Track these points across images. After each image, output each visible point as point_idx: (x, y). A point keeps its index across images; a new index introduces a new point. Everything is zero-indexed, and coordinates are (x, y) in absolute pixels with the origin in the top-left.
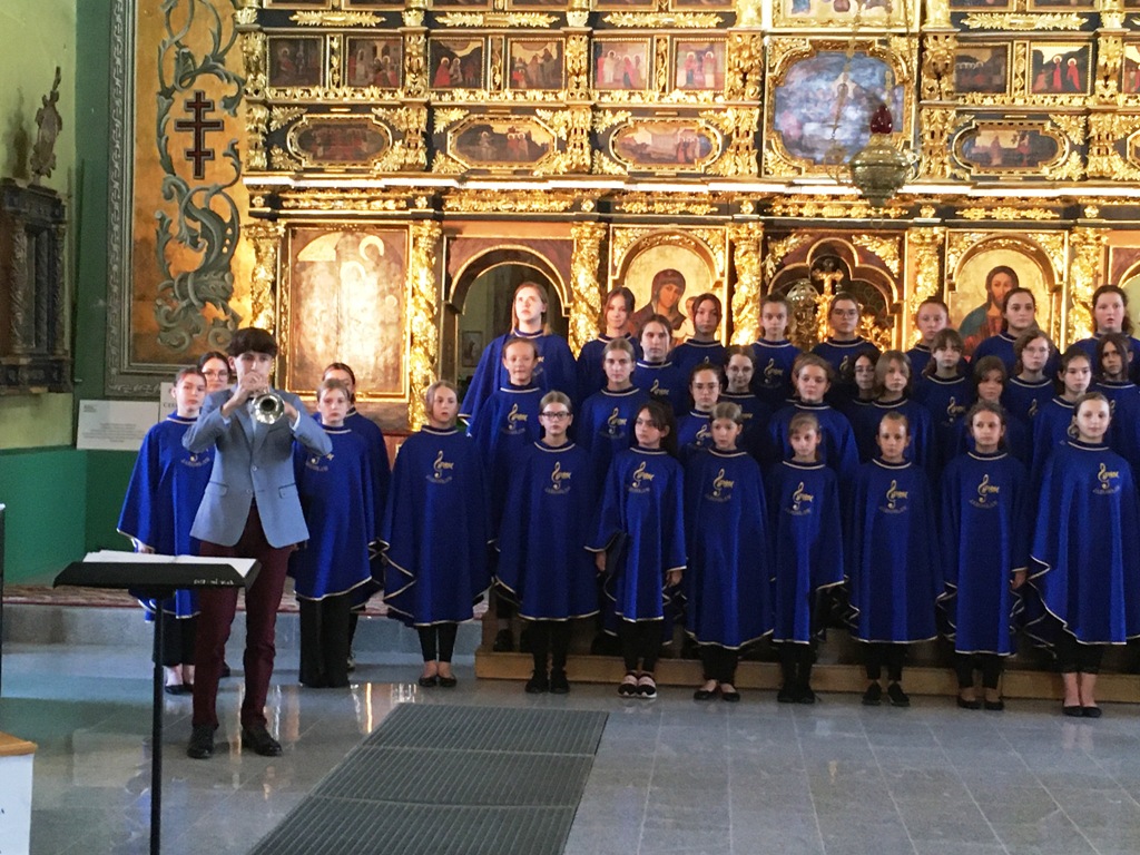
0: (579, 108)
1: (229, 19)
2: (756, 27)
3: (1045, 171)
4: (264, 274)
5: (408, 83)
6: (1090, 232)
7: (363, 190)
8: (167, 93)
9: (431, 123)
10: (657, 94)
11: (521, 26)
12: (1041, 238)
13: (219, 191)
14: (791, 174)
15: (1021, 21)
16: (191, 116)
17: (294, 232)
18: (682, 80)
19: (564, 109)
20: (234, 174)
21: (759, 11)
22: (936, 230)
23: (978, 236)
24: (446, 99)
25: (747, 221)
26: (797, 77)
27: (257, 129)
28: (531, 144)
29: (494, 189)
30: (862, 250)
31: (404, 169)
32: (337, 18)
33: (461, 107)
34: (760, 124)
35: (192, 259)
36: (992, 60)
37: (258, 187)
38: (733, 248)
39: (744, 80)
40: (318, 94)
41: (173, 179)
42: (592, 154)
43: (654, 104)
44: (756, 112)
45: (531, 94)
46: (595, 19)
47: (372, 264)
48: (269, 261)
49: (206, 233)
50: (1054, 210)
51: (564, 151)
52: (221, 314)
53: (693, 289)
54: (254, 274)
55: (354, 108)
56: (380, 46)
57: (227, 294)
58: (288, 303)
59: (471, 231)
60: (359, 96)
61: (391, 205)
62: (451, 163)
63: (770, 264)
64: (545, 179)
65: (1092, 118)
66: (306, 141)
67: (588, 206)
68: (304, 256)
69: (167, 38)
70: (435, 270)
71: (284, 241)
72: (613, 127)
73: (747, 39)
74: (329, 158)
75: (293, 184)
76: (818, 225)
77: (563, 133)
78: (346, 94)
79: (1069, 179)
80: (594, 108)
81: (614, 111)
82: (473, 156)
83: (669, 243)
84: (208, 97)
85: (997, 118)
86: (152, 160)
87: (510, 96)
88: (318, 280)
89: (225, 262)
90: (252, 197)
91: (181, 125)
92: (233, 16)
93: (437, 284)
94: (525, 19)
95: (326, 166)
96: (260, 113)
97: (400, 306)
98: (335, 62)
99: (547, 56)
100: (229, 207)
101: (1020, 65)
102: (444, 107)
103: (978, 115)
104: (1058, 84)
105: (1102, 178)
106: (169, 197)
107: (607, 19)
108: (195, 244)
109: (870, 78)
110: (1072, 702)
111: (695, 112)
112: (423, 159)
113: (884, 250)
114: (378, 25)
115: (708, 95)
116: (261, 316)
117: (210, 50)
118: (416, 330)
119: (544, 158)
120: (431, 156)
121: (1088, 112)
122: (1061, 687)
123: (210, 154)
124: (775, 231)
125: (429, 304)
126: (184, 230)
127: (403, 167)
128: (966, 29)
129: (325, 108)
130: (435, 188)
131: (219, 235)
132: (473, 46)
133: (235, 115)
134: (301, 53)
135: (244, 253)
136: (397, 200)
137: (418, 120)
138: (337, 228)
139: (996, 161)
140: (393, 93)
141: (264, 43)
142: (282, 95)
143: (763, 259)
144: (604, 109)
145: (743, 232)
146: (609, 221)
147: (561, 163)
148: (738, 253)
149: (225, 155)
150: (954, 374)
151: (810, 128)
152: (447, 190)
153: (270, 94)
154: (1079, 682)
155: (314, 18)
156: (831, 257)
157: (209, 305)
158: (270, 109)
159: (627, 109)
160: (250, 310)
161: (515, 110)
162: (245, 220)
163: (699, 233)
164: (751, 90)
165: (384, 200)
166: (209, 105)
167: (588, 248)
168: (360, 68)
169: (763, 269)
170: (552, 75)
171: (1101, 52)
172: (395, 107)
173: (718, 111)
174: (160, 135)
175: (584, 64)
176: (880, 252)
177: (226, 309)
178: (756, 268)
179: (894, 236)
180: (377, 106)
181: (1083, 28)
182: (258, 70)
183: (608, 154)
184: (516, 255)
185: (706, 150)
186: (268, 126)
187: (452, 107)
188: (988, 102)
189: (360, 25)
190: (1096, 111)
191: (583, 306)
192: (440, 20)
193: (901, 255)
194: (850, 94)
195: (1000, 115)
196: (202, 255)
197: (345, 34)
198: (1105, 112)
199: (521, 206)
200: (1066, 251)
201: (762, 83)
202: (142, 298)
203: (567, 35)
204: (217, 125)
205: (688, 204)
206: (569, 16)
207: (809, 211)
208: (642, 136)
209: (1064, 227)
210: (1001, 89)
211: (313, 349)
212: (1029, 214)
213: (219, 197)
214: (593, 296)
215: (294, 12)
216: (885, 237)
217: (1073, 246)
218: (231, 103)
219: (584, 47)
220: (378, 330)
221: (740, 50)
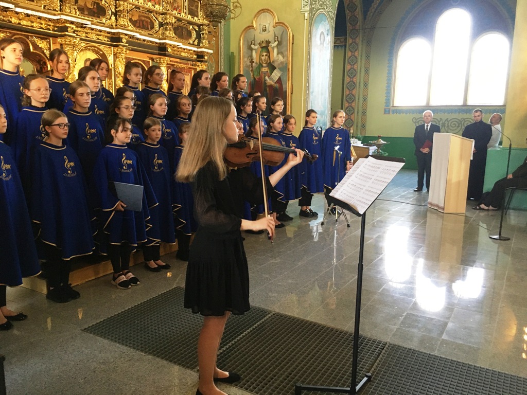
3: (104, 20)
6: (124, 48)
12: (105, 49)
22: (75, 39)
23: (83, 44)
30: (33, 43)
50: (108, 37)
65: (121, 2)
79: (112, 25)
113: (43, 45)
139: (86, 13)
179: (46, 39)
193: (50, 48)
200: (112, 56)
209: (112, 45)
216: (43, 39)
217: (115, 54)
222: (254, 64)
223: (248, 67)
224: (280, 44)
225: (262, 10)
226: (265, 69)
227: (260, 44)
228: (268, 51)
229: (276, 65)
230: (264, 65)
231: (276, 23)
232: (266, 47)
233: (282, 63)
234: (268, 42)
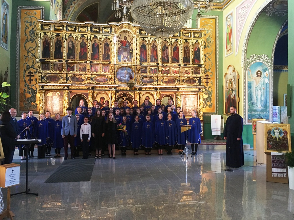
0: (89, 74)
1: (35, 60)
2: (114, 64)
3: (153, 84)
4: (41, 98)
5: (63, 70)
6: (158, 92)
7: (57, 86)
8: (25, 71)
9: (67, 76)
10: (100, 73)
11: (80, 63)
12: (152, 92)
13: (34, 85)
14: (119, 84)
15: (149, 64)
16: (29, 74)
17: (46, 92)
18: (103, 71)
19: (87, 74)
20: (36, 83)
21: (114, 61)
22: (139, 91)
23: (144, 92)
24: (69, 72)
25: (113, 90)
26: (120, 71)
27: (40, 77)
28: (82, 79)
29: (77, 85)
30: (129, 94)
31: (63, 83)
32: (52, 61)
33: (72, 74)
34: (115, 77)
35: (29, 96)
36: (145, 69)
37: (40, 85)
38: (111, 94)
39: (112, 71)
40: (49, 71)
41: (26, 84)
42: (91, 81)
43: (100, 74)
44: (114, 75)
45: (82, 72)
46: (91, 62)
47: (58, 96)
48: (42, 96)
49: (32, 92)
50: (154, 89)
51: (87, 80)
52: (34, 104)
53: (106, 99)
54: (40, 98)
55: (55, 74)
56: (59, 65)
57: (35, 101)
58: (45, 102)
59: (73, 92)
60: (56, 72)
61: (61, 88)
62: (70, 82)
63: (116, 96)
64: (84, 84)
65: (158, 77)
66: (47, 78)
67: (91, 88)
68: (48, 95)
69: (25, 63)
70: (68, 97)
71: (44, 93)
72: (94, 77)
73: (113, 65)
74: (51, 81)
75: (46, 85)
76: (123, 91)
77: (87, 78)
78: (54, 72)
79: (156, 85)
80: (91, 74)
81: (94, 75)
82: (73, 81)
83: (102, 93)
84: (32, 72)
85: (146, 77)
86: (23, 81)
87: (79, 72)
88: (50, 99)
89: (34, 96)
90: (39, 87)
91: (27, 76)
92: (36, 60)
93: (68, 99)
94: (81, 62)
95: (51, 82)
96: (40, 74)
97: (63, 102)
98: (52, 67)
99: (84, 67)
100: (35, 88)
101: (149, 70)
102: (69, 74)
103: (144, 76)
104: (154, 72)
105: (160, 85)
106: (25, 86)
107: (93, 62)
108: (30, 93)
109: (129, 71)
110: (160, 153)
111: (105, 75)
112: (66, 81)
113: (132, 94)
114: (58, 62)
115: (107, 73)
116: (41, 104)
117: (32, 65)
118: (65, 106)
119: (84, 81)
120: (67, 81)
121: (158, 76)
122: (158, 151)
123: (32, 80)
124: (117, 91)
125: (67, 102)
126: (28, 92)
127: (63, 82)
128: (142, 65)
129: (50, 74)
130: (68, 85)
131: (34, 92)
132: (73, 65)
133: (36, 74)
134: (47, 65)
135: (38, 95)
136: (62, 87)
137: (65, 76)
138: (53, 91)
139: (146, 82)
140: (61, 72)
141: (41, 64)
142: (44, 72)
143: (115, 95)
144: (92, 75)
145: (113, 92)
146: (94, 90)
147: (86, 82)
148: (112, 95)
149: (35, 80)
150: (143, 111)
151: (121, 78)
152: (69, 86)
153: (42, 71)
154: (160, 151)
155: (48, 60)
156: (125, 95)
157: (32, 102)
158: (42, 74)
159: (96, 75)
160: (39, 103)
161: (79, 74)
162: (38, 90)
163: (107, 92)
164: (113, 72)
165: (60, 87)
166: (32, 73)
167: (91, 94)
168: (56, 68)
169: (116, 97)
170: (85, 70)
171: (159, 68)
172: (61, 74)
173: (109, 75)
174: (24, 77)
175: (90, 68)
176: (131, 94)
177: (35, 103)
178: (115, 97)
179: (133, 92)
180: (59, 73)
181: (157, 65)
182: (40, 68)
183: (93, 81)
184: (80, 95)
185: (107, 80)
186: (41, 76)
187: (70, 74)
188: (145, 74)
189: (56, 62)
190: (159, 76)
191: (90, 102)
192: (68, 61)
193: (134, 95)
194: (127, 73)
195: (147, 76)
196: (31, 95)
197: (53, 63)
198: (160, 76)
199: (81, 88)
200: (155, 94)
201: (115, 71)
202: (21, 102)
203: (87, 64)
204: (33, 76)
205: (105, 88)
206: (87, 61)
207: (122, 89)
208: (98, 78)
209: (155, 91)
210: (147, 73)
211: (49, 109)
212: (151, 89)
213: (34, 86)
214: (92, 101)
215: (45, 60)
216: (132, 92)
217: (156, 94)
218: (35, 73)
219: (89, 66)
220: (59, 106)
221: (112, 67)
222: (228, 89)
223: (226, 91)
224: (234, 80)
225: (229, 66)
226: (231, 91)
227: (229, 80)
228: (231, 84)
229: (233, 89)
230: (230, 89)
231: (233, 71)
232: (231, 82)
233: (235, 88)
234: (231, 79)
